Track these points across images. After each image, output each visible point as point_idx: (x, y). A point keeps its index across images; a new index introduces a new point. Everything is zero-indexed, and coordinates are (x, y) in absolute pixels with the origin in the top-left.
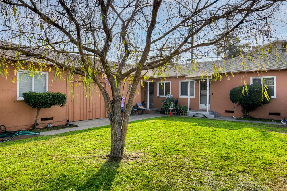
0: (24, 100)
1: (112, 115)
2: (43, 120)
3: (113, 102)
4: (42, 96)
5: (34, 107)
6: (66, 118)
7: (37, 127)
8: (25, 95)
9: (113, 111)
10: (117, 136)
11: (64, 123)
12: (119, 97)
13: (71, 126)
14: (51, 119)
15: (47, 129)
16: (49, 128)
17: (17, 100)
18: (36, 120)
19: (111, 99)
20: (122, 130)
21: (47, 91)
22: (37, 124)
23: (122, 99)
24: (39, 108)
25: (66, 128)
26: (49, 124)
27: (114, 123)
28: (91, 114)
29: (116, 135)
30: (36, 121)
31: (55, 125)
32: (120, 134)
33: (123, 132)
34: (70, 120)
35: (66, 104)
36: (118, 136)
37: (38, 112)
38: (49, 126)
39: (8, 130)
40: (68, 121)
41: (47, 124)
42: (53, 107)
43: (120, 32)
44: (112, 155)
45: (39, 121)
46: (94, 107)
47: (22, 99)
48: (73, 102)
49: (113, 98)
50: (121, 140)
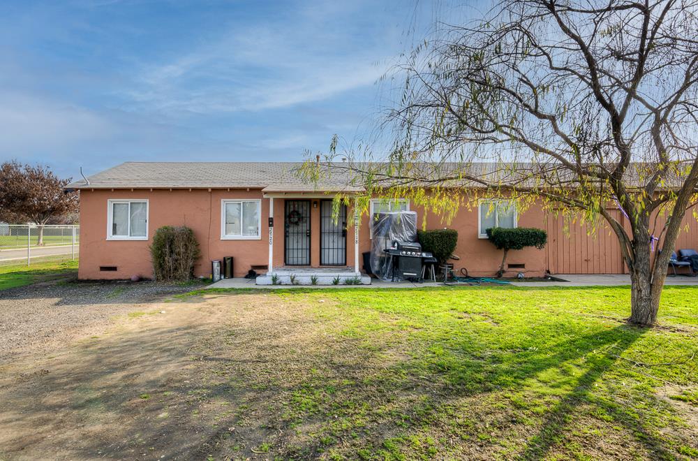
0: (488, 237)
1: (634, 261)
2: (510, 266)
3: (635, 243)
4: (513, 233)
5: (500, 248)
6: (545, 267)
7: (504, 275)
8: (489, 232)
9: (635, 256)
10: (643, 293)
11: (542, 275)
12: (646, 235)
13: (553, 279)
14: (522, 266)
15: (518, 279)
16: (520, 278)
17: (479, 237)
18: (503, 265)
19: (631, 238)
20: (651, 285)
21: (516, 226)
22: (504, 272)
23: (652, 238)
24: (506, 250)
25: (546, 281)
26: (520, 273)
27: (637, 273)
28: (590, 264)
29: (640, 291)
30: (502, 268)
31: (529, 275)
32: (649, 291)
33: (654, 288)
34: (552, 271)
35: (546, 246)
36: (645, 293)
37: (505, 254)
38: (520, 276)
39: (469, 275)
40: (548, 272)
41: (516, 274)
42: (525, 249)
43: (650, 128)
44: (635, 319)
45: (506, 268)
46: (596, 252)
47: (485, 236)
48: (556, 243)
49: (634, 237)
50: (650, 300)
